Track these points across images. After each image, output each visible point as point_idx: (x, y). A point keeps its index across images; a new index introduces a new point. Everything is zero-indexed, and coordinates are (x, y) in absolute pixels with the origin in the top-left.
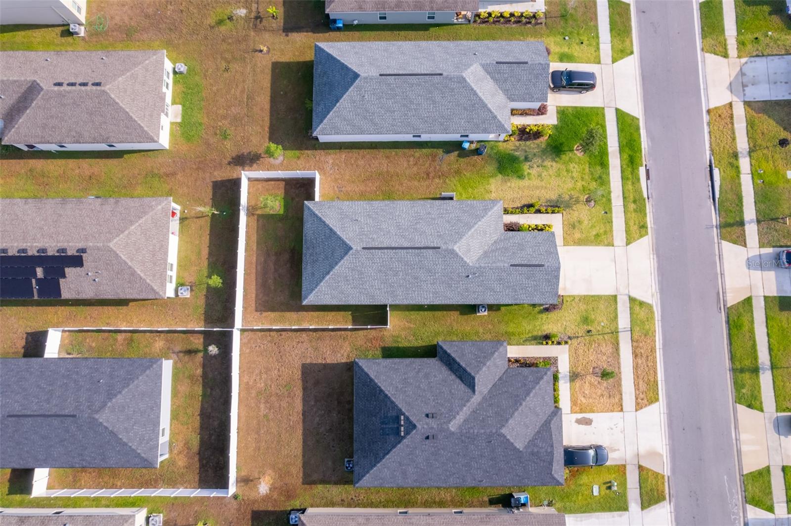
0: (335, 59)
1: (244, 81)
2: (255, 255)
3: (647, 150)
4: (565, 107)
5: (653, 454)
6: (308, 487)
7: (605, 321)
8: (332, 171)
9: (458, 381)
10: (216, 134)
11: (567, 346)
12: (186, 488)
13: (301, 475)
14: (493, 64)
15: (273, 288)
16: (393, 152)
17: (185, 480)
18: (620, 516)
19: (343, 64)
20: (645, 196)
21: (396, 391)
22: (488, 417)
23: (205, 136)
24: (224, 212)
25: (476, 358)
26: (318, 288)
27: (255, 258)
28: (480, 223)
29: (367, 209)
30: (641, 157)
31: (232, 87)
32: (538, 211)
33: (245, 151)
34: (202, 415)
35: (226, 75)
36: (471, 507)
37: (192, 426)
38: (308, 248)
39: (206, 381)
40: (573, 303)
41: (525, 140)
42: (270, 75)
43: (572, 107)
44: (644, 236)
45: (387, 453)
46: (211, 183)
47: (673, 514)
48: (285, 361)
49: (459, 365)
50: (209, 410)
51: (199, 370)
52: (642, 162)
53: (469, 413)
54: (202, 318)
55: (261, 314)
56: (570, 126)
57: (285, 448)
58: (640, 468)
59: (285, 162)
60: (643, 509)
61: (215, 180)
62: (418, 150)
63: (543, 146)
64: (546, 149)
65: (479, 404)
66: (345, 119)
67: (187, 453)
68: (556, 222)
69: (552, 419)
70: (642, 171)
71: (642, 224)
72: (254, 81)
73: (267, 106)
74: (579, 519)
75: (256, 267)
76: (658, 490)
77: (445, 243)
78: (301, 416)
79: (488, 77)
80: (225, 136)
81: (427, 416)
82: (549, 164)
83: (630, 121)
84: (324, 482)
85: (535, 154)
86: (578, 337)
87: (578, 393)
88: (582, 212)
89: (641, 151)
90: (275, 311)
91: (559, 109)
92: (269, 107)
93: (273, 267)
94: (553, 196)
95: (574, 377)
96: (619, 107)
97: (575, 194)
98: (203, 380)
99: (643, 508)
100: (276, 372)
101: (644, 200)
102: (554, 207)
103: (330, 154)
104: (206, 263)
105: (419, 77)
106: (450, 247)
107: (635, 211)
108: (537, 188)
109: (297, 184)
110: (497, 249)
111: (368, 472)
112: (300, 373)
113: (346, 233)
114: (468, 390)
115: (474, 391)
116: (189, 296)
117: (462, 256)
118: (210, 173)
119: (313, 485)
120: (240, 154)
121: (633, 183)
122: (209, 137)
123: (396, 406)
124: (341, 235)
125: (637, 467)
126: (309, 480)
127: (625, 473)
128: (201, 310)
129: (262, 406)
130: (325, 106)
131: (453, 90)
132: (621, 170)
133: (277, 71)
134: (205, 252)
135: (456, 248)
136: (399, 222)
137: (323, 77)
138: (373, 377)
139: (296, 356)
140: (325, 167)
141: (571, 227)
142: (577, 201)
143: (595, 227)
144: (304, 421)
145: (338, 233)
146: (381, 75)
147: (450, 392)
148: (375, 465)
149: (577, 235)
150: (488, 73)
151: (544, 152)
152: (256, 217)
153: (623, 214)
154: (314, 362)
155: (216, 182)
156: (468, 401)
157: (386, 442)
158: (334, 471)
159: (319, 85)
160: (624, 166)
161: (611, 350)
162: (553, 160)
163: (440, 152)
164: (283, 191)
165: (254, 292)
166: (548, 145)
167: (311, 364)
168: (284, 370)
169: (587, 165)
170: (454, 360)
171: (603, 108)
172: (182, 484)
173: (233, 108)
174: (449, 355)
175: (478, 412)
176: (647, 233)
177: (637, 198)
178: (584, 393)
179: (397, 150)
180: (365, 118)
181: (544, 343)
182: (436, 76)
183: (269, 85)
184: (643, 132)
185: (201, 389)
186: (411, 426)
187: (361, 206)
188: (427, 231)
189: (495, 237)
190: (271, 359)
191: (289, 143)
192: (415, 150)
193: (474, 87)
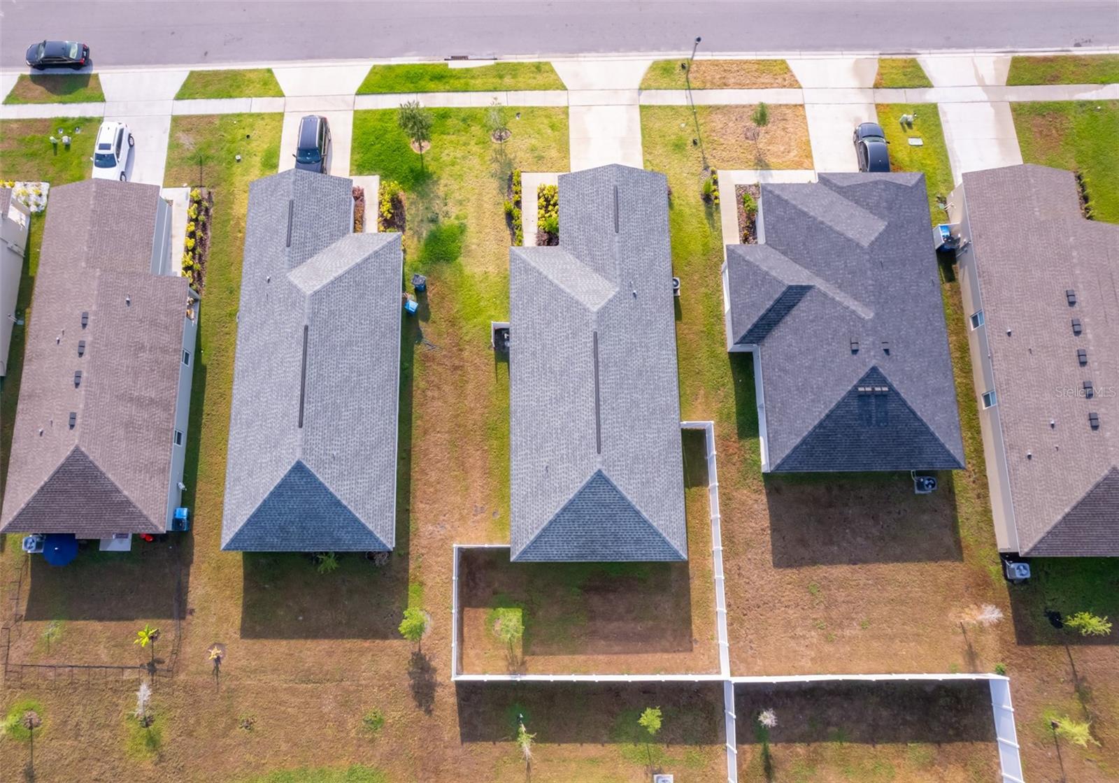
0: (259, 510)
1: (274, 690)
2: (595, 657)
3: (422, 58)
4: (352, 164)
5: (857, 70)
6: (965, 552)
7: (678, 122)
8: (447, 526)
9: (794, 312)
10: (372, 741)
11: (719, 172)
12: (999, 764)
13: (949, 563)
14: (289, 252)
15: (651, 623)
16: (417, 423)
17: (986, 767)
18: (945, 113)
19: (272, 493)
20: (492, 62)
21: (819, 401)
22: (846, 266)
23: (374, 763)
24: (519, 717)
26: (661, 531)
27: (601, 657)
29: (526, 454)
30: (433, 64)
31: (284, 712)
32: (518, 204)
33: (407, 682)
34: (873, 740)
35: (258, 727)
36: (962, 307)
37: (893, 759)
38: (593, 552)
39: (815, 735)
40: (655, 162)
41: (404, 222)
42: (265, 642)
43: (352, 153)
44: (551, 66)
45: (914, 414)
46: (465, 745)
47: (932, 51)
48: (772, 596)
49: (770, 310)
50: (864, 727)
51: (799, 750)
52: (441, 65)
53: (843, 294)
54: (707, 748)
55: (696, 641)
56: (383, 157)
57: (910, 592)
58: (876, 86)
59: (428, 609)
60: (931, 86)
61: (459, 737)
62: (414, 384)
63: (413, 196)
64: (419, 193)
65: (827, 280)
66: (369, 493)
67: (940, 764)
68: (533, 183)
69: (835, 185)
70: (454, 65)
71: (534, 69)
72: (274, 670)
73: (324, 645)
74: (957, 164)
75: (616, 653)
76: (904, 67)
77: (587, 325)
78: (857, 567)
79: (310, 260)
80: (376, 723)
81: (855, 352)
82: (442, 188)
83: (378, 77)
84: (954, 527)
85: (427, 208)
86: (704, 158)
87: (784, 159)
88: (518, 146)
89: (424, 65)
90: (690, 617)
91: (354, 172)
92: (326, 641)
93: (615, 624)
94: (493, 185)
95: (761, 164)
96: (355, 91)
97: (490, 154)
98: (815, 741)
99: (929, 85)
100: (791, 612)
101: (498, 64)
102: (510, 183)
103: (417, 529)
104: (612, 747)
105: (308, 363)
106: (594, 317)
107: (514, 77)
108: (480, 207)
109: (468, 585)
110: (590, 254)
111: (942, 446)
112: (789, 571)
113: (572, 482)
114: (808, 296)
115: (809, 288)
116: (672, 776)
117: (606, 300)
118: (445, 747)
119: (963, 545)
120: (412, 693)
121: (473, 77)
122: (377, 754)
123: (844, 399)
124: (576, 491)
125: (877, 90)
126: (956, 551)
127: (888, 105)
128: (694, 751)
130: (343, 528)
132: (453, 91)
133: (258, 628)
134: (592, 750)
135: (595, 309)
136: (551, 399)
137: (288, 533)
138: (798, 440)
139: (763, 578)
140: (439, 537)
141: (540, 162)
142: (501, 152)
143: (540, 130)
144: (865, 562)
145: (571, 496)
146: (301, 426)
147: (812, 321)
148: (932, 434)
149: (553, 153)
150: (303, 260)
151: (422, 195)
152: (527, 658)
153: (519, 92)
154: (770, 547)
155: (462, 735)
156: (825, 295)
157: (898, 416)
158: (936, 511)
159: (303, 541)
160: (447, 87)
161: (720, 116)
162: (436, 183)
163: (419, 349)
164: (481, 610)
165: (658, 656)
166: (412, 189)
167: (773, 553)
168: (787, 598)
169: (445, 137)
170: (762, 318)
171: (355, 112)
172: (994, 773)
173: (325, 710)
174: (756, 326)
175: (839, 281)
176: (548, 63)
177: (495, 73)
178: (783, 153)
179: (413, 416)
180: (368, 458)
181: (716, 201)
183: (284, 643)
184: (394, 61)
185: (829, 744)
186: (874, 375)
187: (521, 467)
188: (565, 355)
189: (570, 257)
191: (393, 603)
192: (414, 388)
193: (328, 281)
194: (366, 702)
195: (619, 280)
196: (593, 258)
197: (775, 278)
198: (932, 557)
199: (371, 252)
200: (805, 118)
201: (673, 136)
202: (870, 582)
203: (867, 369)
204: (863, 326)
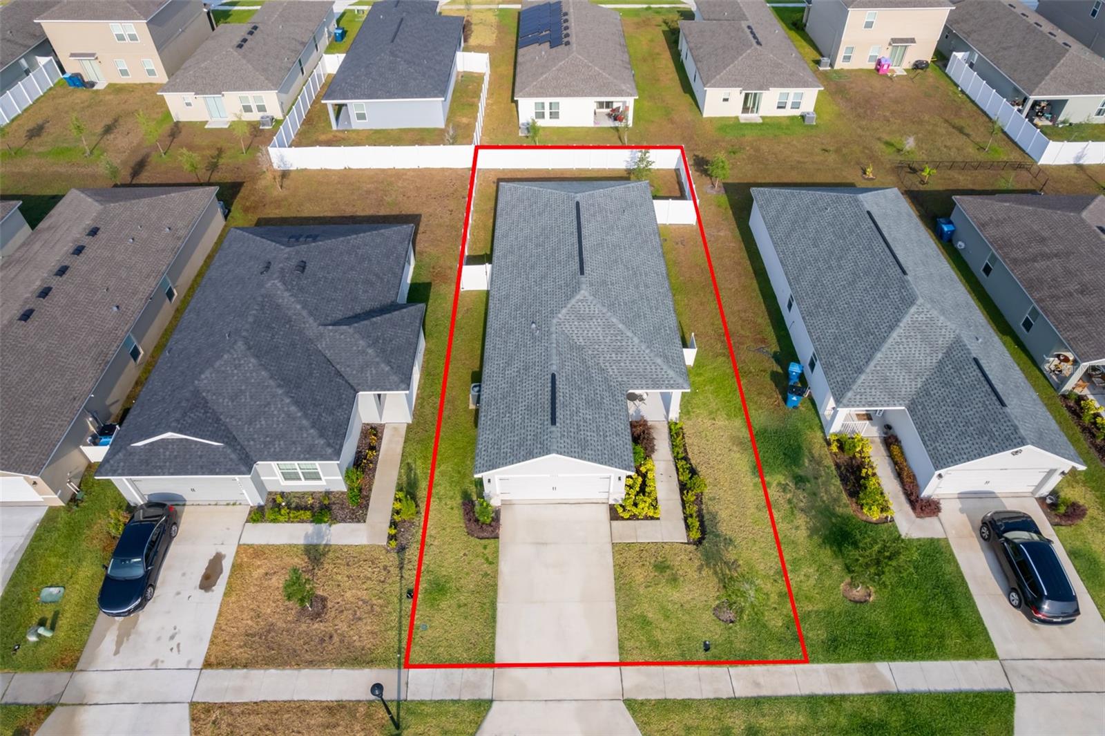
1: (814, 162)
7: (430, 634)
10: (733, 146)
11: (385, 541)
14: (970, 353)
21: (353, 246)
23: (727, 139)
25: (384, 339)
28: (637, 340)
29: (644, 227)
31: (802, 154)
35: (818, 150)
40: (482, 561)
53: (290, 312)
58: (47, 710)
65: (301, 331)
77: (592, 284)
78: (350, 215)
79: (940, 356)
80: (733, 152)
81: (303, 263)
82: (802, 524)
85: (815, 495)
87: (276, 562)
88: (699, 589)
91: (943, 543)
94: (727, 528)
95: (316, 554)
100: (415, 195)
106: (584, 287)
108: (740, 498)
110: (588, 367)
112: (409, 213)
114: (333, 320)
117: (569, 306)
124: (597, 191)
125: (52, 701)
126: (262, 223)
127: (55, 667)
129: (373, 185)
131: (886, 296)
135: (583, 295)
139: (433, 210)
141: (660, 560)
142: (724, 580)
143: (667, 618)
144: (341, 217)
145: (601, 190)
146: (868, 213)
149: (640, 575)
161: (357, 645)
163: (774, 349)
168: (415, 201)
169: (822, 607)
171: (994, 655)
182: (897, 267)
186: (293, 245)
190: (433, 191)
193: (904, 320)
194: (743, 159)
195: (552, 331)
196: (584, 361)
197: (362, 338)
198: (284, 219)
199: (868, 370)
200: (213, 640)
201: (443, 605)
202: (343, 208)
203: (297, 247)
204: (283, 277)
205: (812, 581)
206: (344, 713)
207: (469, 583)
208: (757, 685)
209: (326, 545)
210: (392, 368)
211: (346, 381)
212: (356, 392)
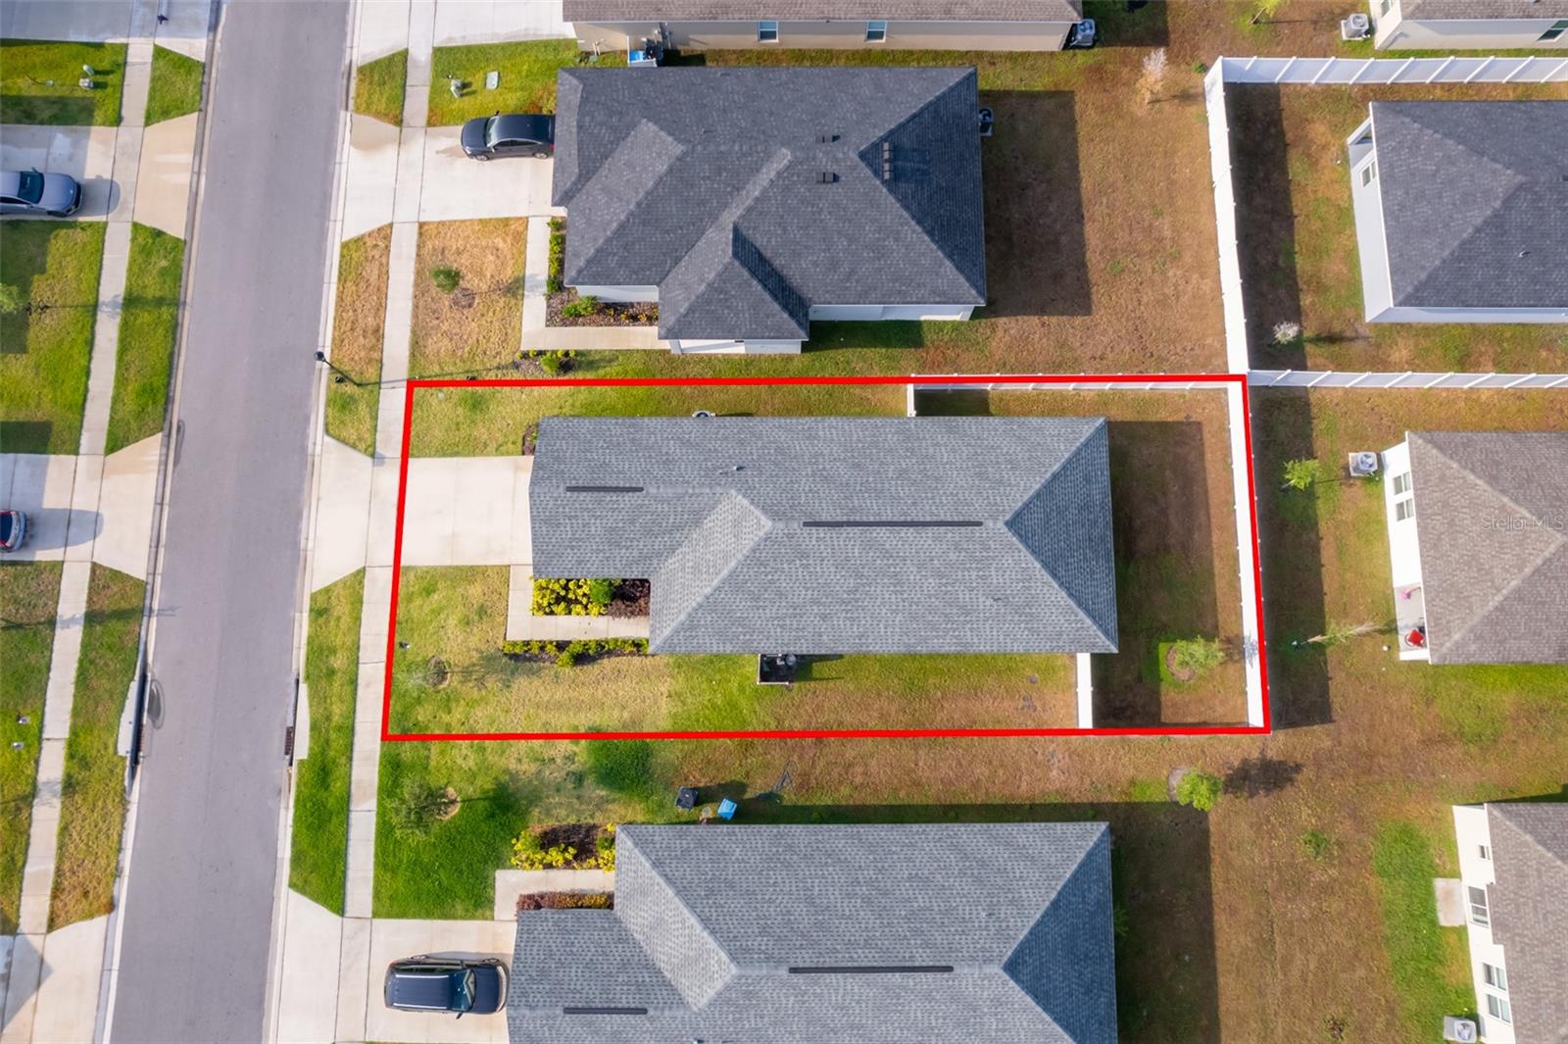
0: (1067, 1028)
1: (1287, 991)
2: (1215, 546)
3: (283, 805)
4: (473, 917)
5: (368, 145)
6: (1062, 88)
7: (435, 402)
8: (1051, 749)
9: (768, 254)
10: (1340, 844)
11: (524, 348)
12: (1303, 85)
13: (1077, 107)
14: (656, 1009)
15: (1168, 473)
16: (903, 797)
17: (1308, 99)
18: (450, 39)
19: (1045, 1009)
20: (304, 688)
21: (898, 232)
22: (709, 178)
23: (1368, 840)
24: (1296, 647)
25: (727, 300)
26: (1074, 449)
27: (1215, 538)
28: (708, 591)
29: (971, 630)
30: (298, 786)
31: (1315, 975)
32: (561, 646)
33: (1262, 799)
34: (1289, 217)
35: (1336, 1011)
36: (742, 51)
37: (1306, 196)
38: (1102, 539)
39: (1290, 282)
40: (501, 440)
41: (580, 826)
42: (1223, 1008)
43: (454, 917)
44: (320, 592)
45: (914, 116)
46: (1335, 718)
47: (348, 44)
48: (1127, 320)
49: (765, 286)
50: (1275, 226)
51: (1307, 302)
52: (300, 770)
53: (749, 186)
54: (1314, 410)
55: (1188, 417)
56: (464, 866)
57: (1114, 156)
58: (399, 122)
59: (1165, 772)
60: (406, 51)
61: (1326, 726)
62: (844, 803)
63: (536, 812)
64: (531, 803)
65: (726, 206)
66: (1033, 860)
67: (1309, 148)
68: (524, 622)
69: (575, 184)
70: (302, 749)
71: (321, 620)
72: (1261, 993)
73: (1220, 920)
74: (532, 32)
75: (1209, 519)
76: (371, 83)
77: (790, 536)
78: (1086, 215)
79: (668, 975)
80: (1317, 841)
81: (836, 178)
82: (524, 767)
83: (313, 879)
84: (1032, 97)
85: (558, 790)
86: (498, 368)
87: (509, 256)
88: (457, 644)
89: (297, 800)
90: (1157, 423)
91: (488, 913)
92: (1216, 917)
93: (1171, 517)
94: (524, 685)
95: (515, 288)
96: (336, 917)
97: (471, 691)
98: (1296, 283)
99: (404, 55)
100: (1145, 300)
101: (307, 678)
102: (525, 657)
103: (1057, 791)
104: (1323, 527)
105: (849, 964)
106: (781, 525)
107: (333, 651)
108: (559, 706)
109: (1131, 718)
110: (670, 532)
111: (952, 89)
112: (1094, 297)
113: (1019, 566)
114: (749, 233)
115: (736, 230)
116: (1351, 455)
117: (752, 508)
118: (1340, 744)
119: (1053, 89)
120: (1275, 793)
121: (328, 718)
122: (1358, 837)
123: (899, 200)
124: (1031, 558)
125: (405, 122)
126: (1062, 99)
127: (431, 110)
128: (1319, 426)
129: (1167, 233)
130: (1084, 897)
131: (764, 931)
132: (352, 751)
133: (1205, 1022)
134: (1327, 554)
135: (767, 524)
136: (895, 593)
137: (1093, 981)
138: (948, 263)
139: (1105, 330)
140: (1067, 759)
141: (488, 611)
142: (467, 673)
143: (433, 611)
144: (1079, 205)
145: (1038, 565)
146: (949, 969)
147: (785, 230)
148: (938, 99)
149: (475, 591)
150: (667, 985)
151: (535, 798)
152: (1222, 635)
153: (362, 643)
154: (1065, 318)
155: (1323, 722)
156: (749, 210)
157: (918, 136)
158: (1013, 115)
159: (1102, 957)
160: (343, 760)
161: (430, 341)
162: (514, 776)
163: (790, 797)
164: (1163, 699)
165: (1208, 465)
166: (523, 815)
167: (1073, 314)
168: (1129, 302)
169: (433, 763)
170: (775, 297)
171: (375, 915)
172: (1312, 91)
173: (1307, 915)
174: (785, 307)
175: (729, 189)
176: (314, 597)
177: (324, 683)
178: (498, 257)
179: (893, 803)
180: (983, 864)
181: (572, 355)
182: (807, 965)
183: (1222, 980)
184: (285, 851)
185: (1298, 267)
186: (869, 156)
187: (985, 639)
188: (833, 569)
189: (673, 562)
190: (1158, 325)
191: (1160, 823)
192: (851, 803)
193: (710, 940)
194: (1293, 856)
195: (719, 490)
196: (679, 528)
197: (719, 275)
198: (1070, 125)
199: (654, 873)
200: (443, 223)
201: (460, 411)
202: (1105, 201)
203: (862, 165)
204: (801, 163)
205: (459, 761)
206: (374, 341)
207: (481, 432)
208: (368, 686)
209: (523, 295)
210: (685, 316)
211: (669, 271)
212: (658, 284)
